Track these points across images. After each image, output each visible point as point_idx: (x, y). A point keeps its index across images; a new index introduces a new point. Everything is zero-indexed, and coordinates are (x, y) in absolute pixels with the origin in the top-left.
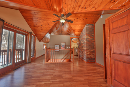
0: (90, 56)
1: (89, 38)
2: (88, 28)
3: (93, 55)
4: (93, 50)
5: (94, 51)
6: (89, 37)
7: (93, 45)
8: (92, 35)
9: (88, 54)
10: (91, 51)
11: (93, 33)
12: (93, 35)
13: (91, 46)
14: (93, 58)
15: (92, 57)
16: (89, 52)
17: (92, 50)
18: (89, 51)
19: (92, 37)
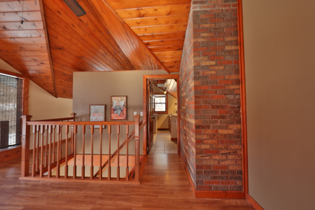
0: (217, 157)
1: (208, 67)
2: (203, 16)
3: (235, 152)
4: (235, 127)
5: (239, 131)
6: (208, 63)
7: (229, 101)
8: (227, 48)
9: (203, 147)
10: (220, 131)
11: (229, 39)
12: (233, 48)
13: (222, 107)
14: (232, 172)
15: (226, 167)
16: (212, 136)
17: (227, 128)
18: (209, 131)
19: (228, 58)
